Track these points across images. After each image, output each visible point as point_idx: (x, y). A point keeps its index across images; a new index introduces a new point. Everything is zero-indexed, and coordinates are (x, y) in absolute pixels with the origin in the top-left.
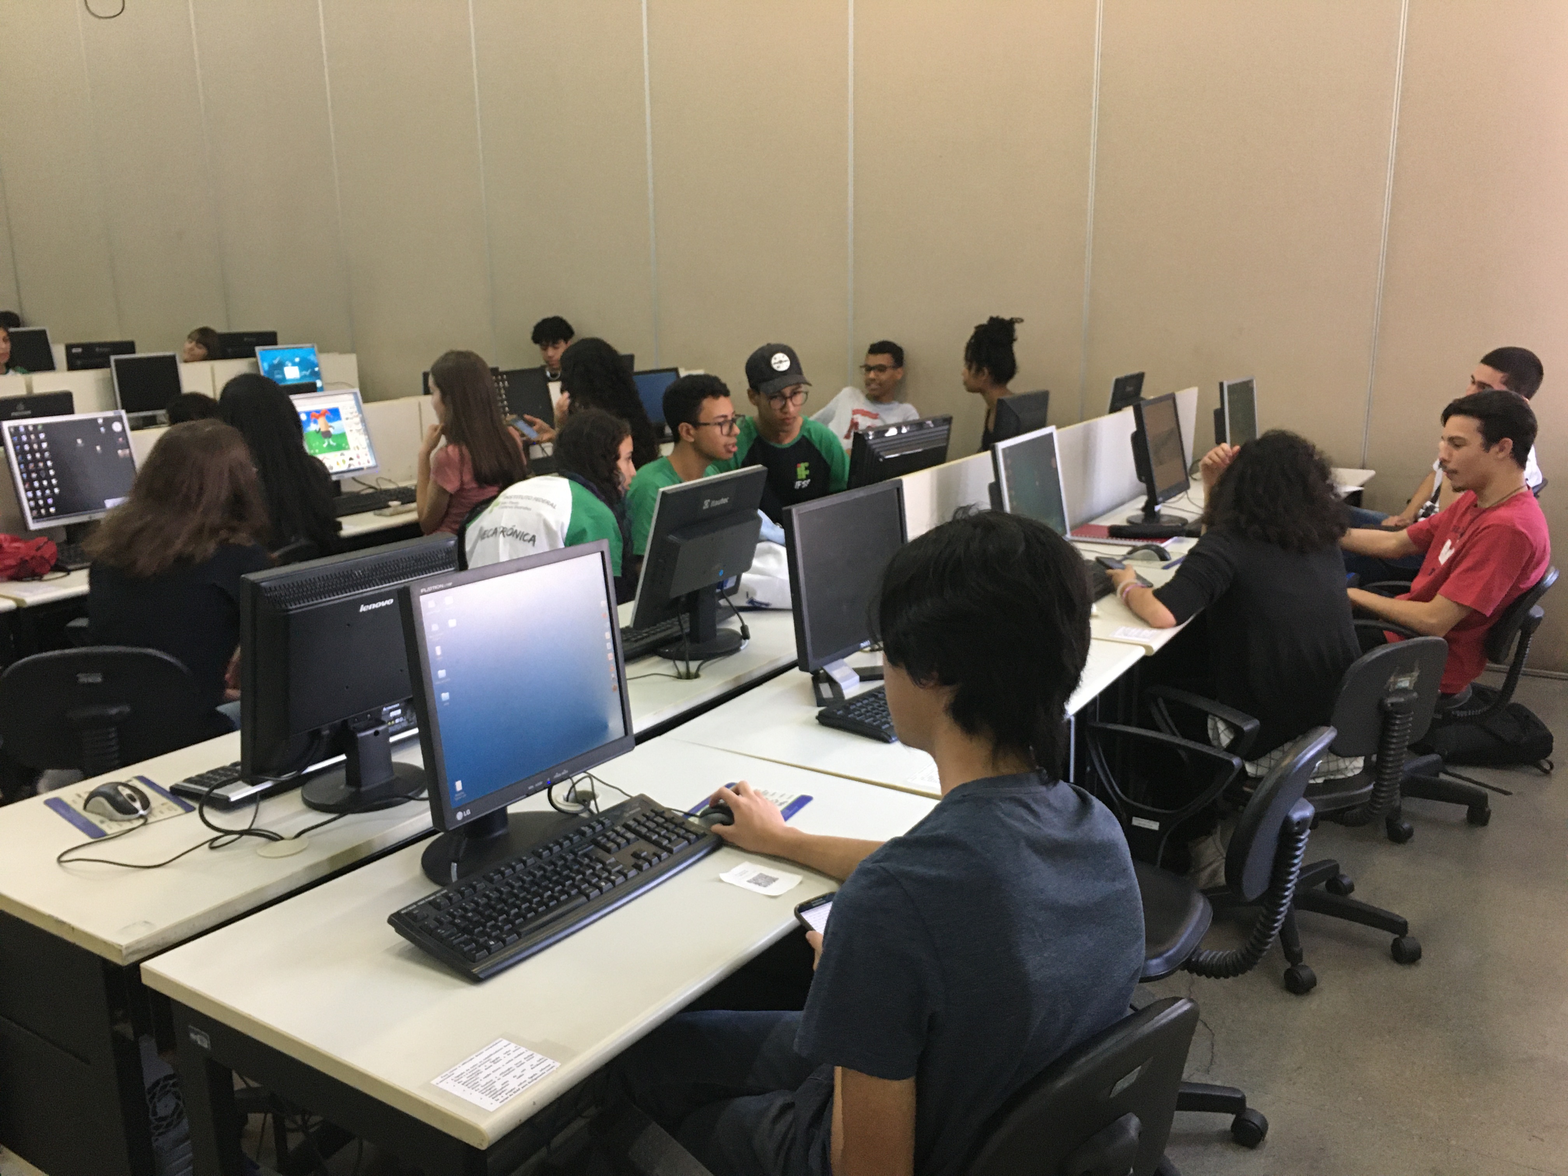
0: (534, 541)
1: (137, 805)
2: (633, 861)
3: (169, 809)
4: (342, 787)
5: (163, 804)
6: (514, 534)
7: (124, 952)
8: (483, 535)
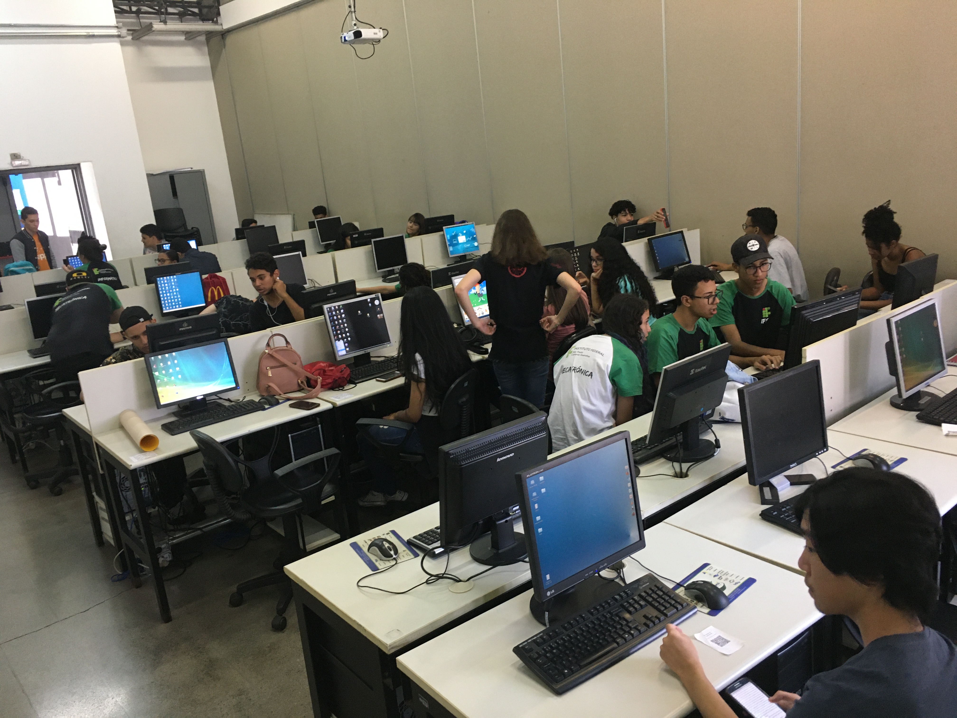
0: (592, 375)
1: (392, 552)
2: (644, 620)
3: (407, 554)
4: (489, 548)
5: (404, 551)
6: (580, 371)
7: (389, 648)
8: (563, 371)
